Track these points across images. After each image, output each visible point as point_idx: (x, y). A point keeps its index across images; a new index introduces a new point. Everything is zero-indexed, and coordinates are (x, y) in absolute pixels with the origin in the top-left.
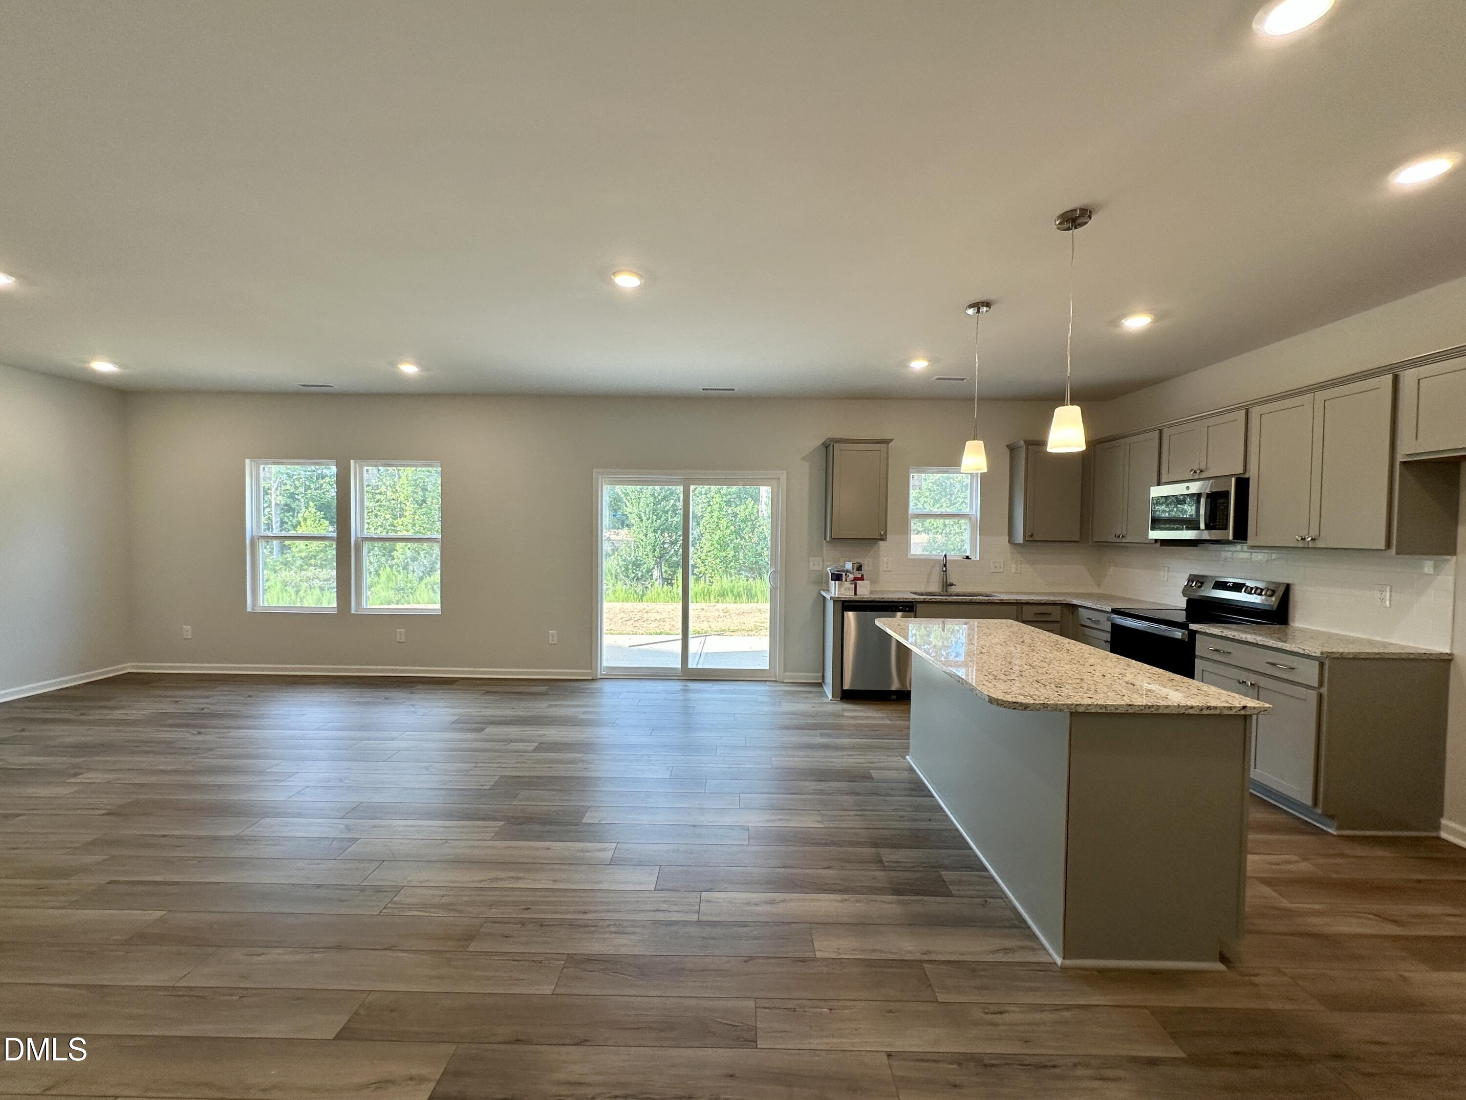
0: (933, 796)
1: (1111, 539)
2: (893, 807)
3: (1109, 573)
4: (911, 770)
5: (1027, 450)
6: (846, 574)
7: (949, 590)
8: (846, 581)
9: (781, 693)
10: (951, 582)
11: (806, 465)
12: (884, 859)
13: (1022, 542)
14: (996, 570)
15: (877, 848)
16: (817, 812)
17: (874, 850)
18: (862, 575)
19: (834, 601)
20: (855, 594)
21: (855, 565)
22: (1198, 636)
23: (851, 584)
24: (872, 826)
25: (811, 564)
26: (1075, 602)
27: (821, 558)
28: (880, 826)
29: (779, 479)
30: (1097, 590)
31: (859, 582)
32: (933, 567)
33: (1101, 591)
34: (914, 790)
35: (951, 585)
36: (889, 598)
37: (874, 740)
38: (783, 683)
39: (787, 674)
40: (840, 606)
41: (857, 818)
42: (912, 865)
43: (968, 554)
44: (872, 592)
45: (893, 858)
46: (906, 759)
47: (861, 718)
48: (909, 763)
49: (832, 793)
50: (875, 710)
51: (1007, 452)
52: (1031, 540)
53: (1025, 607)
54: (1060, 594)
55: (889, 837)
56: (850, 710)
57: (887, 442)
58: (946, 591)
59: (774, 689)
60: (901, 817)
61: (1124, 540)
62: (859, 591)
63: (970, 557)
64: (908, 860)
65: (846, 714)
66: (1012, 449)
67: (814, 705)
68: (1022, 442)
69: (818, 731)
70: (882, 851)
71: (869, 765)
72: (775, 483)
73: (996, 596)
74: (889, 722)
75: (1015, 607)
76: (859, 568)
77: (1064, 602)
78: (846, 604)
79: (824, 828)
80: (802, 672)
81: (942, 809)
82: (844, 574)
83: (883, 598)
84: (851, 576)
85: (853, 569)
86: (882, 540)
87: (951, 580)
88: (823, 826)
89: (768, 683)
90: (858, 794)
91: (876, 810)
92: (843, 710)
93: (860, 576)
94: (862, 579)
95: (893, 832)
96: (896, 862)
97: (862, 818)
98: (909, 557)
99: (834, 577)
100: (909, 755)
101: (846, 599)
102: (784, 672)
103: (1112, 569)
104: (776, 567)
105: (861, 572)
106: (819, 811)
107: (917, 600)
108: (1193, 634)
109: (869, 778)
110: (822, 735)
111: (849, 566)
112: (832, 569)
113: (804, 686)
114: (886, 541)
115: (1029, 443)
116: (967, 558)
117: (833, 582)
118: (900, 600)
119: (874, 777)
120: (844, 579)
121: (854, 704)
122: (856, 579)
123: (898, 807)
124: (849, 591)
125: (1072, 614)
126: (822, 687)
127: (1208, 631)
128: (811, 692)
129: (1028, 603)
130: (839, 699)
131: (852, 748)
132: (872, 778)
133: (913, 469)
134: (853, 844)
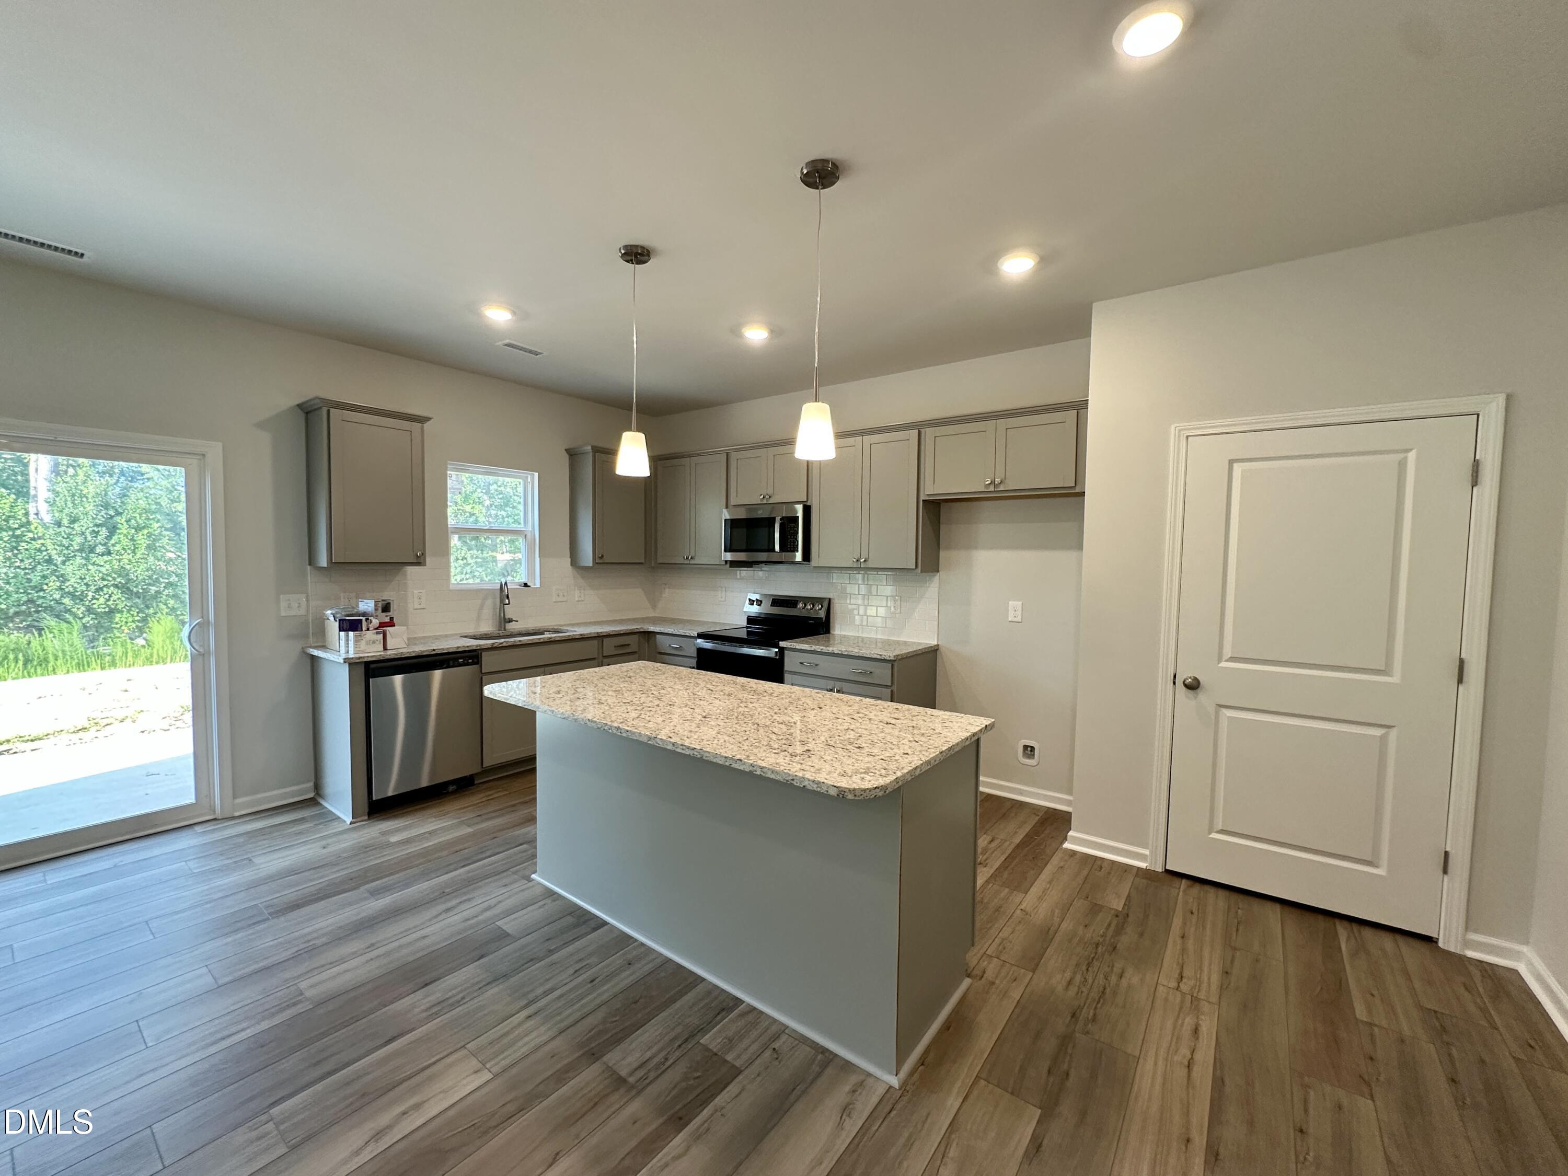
0: (605, 923)
1: (680, 560)
2: (571, 971)
3: (664, 596)
4: (551, 894)
5: (594, 457)
6: (367, 619)
7: (507, 627)
8: (368, 629)
9: (241, 840)
10: (510, 617)
11: (265, 439)
12: (623, 1073)
13: (591, 565)
14: (559, 599)
15: (598, 1059)
16: (463, 1052)
17: (596, 1068)
18: (392, 619)
19: (350, 664)
20: (385, 649)
21: (380, 605)
22: (786, 652)
23: (377, 633)
24: (566, 1023)
25: (283, 604)
26: (652, 628)
27: (305, 595)
28: (578, 1015)
29: (204, 455)
30: (652, 614)
31: (389, 630)
32: (485, 599)
33: (656, 615)
34: (576, 925)
35: (510, 621)
36: (443, 649)
37: (467, 868)
38: (233, 818)
39: (239, 801)
40: (361, 670)
41: (531, 1023)
42: (663, 1054)
43: (524, 580)
44: (411, 641)
45: (633, 1060)
46: (533, 880)
47: (421, 838)
48: (539, 884)
49: (463, 998)
50: (435, 817)
51: (566, 458)
52: (601, 562)
53: (605, 640)
54: (634, 620)
55: (601, 1027)
56: (397, 830)
57: (422, 420)
58: (505, 629)
59: (217, 836)
60: (592, 981)
61: (692, 562)
62: (390, 643)
63: (529, 584)
64: (654, 1050)
65: (394, 839)
66: (573, 455)
67: (324, 843)
68: (590, 448)
69: (362, 889)
70: (612, 1058)
71: (488, 914)
72: (194, 461)
73: (567, 631)
74: (470, 830)
75: (595, 642)
76: (386, 608)
77: (642, 630)
78: (373, 666)
79: (496, 1076)
80: (274, 789)
81: (631, 937)
82: (364, 619)
83: (434, 650)
84: (375, 622)
85: (376, 610)
86: (418, 564)
87: (510, 612)
88: (490, 1076)
89: (198, 829)
90: (506, 976)
91: (552, 990)
92: (384, 834)
93: (387, 620)
94: (391, 624)
95: (600, 1015)
96: (641, 1066)
97: (538, 1019)
98: (451, 587)
99: (345, 625)
100: (535, 872)
101: (374, 659)
102: (235, 797)
103: (667, 590)
104: (204, 614)
105: (388, 614)
106: (464, 1047)
107: (483, 647)
108: (782, 650)
109: (503, 936)
110: (374, 893)
111: (367, 605)
112: (337, 613)
113: (282, 813)
114: (425, 565)
115: (596, 450)
116: (526, 585)
117: (342, 633)
118: (460, 650)
119: (509, 931)
120: (364, 628)
121: (395, 817)
122: (382, 625)
123: (578, 967)
124: (374, 645)
125: (648, 641)
126: (318, 804)
127: (797, 647)
128: (303, 820)
129: (609, 636)
130: (366, 818)
131: (443, 894)
132: (508, 935)
133: (451, 464)
134: (561, 1077)
